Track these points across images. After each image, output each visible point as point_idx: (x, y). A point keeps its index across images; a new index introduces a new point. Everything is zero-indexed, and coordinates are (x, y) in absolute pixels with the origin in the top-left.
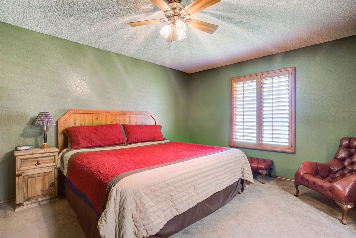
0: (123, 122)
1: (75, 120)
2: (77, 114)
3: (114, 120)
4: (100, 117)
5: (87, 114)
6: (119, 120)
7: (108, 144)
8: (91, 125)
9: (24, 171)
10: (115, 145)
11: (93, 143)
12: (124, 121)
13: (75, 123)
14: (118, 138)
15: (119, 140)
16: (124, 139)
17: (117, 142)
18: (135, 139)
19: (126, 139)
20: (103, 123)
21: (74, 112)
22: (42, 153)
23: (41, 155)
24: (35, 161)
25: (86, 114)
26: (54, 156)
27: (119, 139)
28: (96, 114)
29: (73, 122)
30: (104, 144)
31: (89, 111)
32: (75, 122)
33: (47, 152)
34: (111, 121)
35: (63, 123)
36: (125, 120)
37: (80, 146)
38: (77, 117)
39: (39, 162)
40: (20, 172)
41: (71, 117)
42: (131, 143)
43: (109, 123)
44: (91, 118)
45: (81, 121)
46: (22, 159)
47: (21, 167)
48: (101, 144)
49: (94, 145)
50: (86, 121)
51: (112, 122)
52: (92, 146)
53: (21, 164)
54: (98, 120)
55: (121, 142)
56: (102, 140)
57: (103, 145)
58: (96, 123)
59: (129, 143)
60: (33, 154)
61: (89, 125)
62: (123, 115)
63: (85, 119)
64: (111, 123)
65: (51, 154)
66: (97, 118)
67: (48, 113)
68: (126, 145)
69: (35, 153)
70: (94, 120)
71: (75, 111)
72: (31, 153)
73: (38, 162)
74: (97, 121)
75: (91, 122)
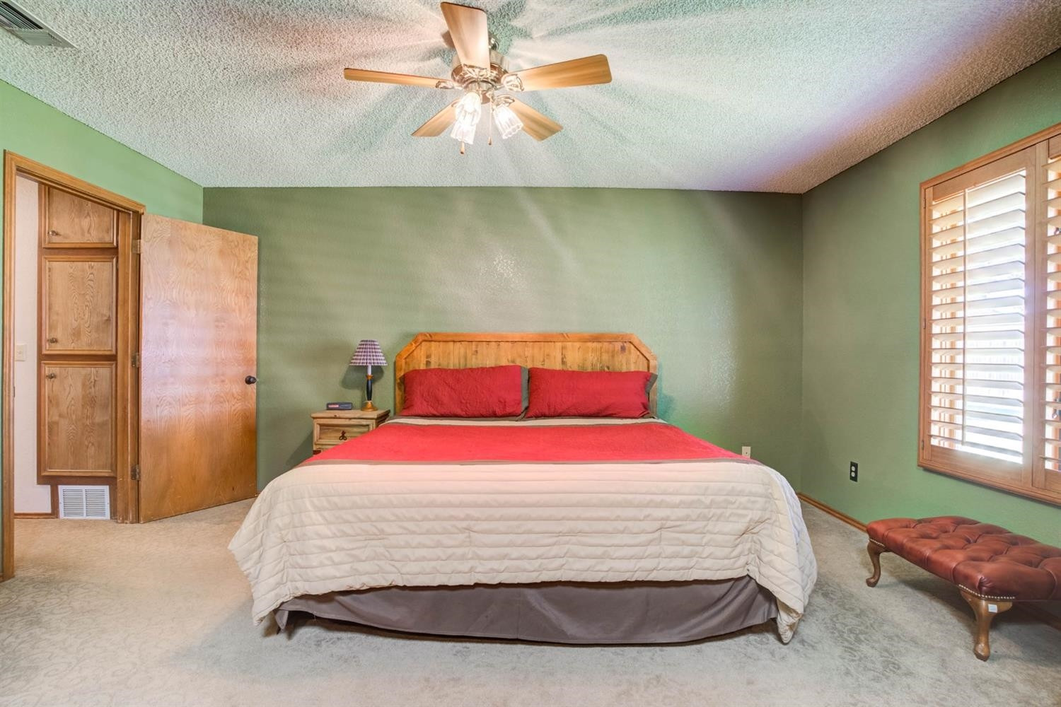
0: (544, 361)
1: (428, 356)
2: (433, 343)
3: (520, 356)
4: (483, 348)
5: (454, 341)
6: (533, 357)
7: (476, 413)
8: (462, 367)
9: (324, 447)
10: (494, 418)
11: (439, 408)
12: (546, 361)
13: (428, 363)
14: (501, 400)
15: (505, 405)
16: (519, 403)
17: (498, 411)
18: (549, 406)
19: (525, 404)
20: (490, 362)
21: (426, 338)
22: (350, 419)
23: (347, 422)
24: (337, 431)
25: (452, 343)
26: (368, 425)
27: (505, 402)
28: (474, 343)
29: (424, 360)
30: (466, 411)
31: (456, 335)
32: (429, 360)
33: (356, 416)
34: (510, 359)
35: (406, 363)
36: (548, 355)
37: (413, 412)
38: (433, 348)
39: (345, 435)
40: (318, 447)
41: (421, 349)
42: (537, 417)
43: (504, 362)
44: (462, 351)
45: (441, 359)
46: (321, 425)
47: (320, 438)
48: (459, 411)
49: (443, 411)
50: (452, 357)
51: (513, 362)
52: (438, 414)
53: (320, 433)
54: (479, 356)
55: (509, 410)
56: (461, 402)
57: (462, 414)
58: (474, 363)
59: (529, 415)
60: (335, 417)
61: (457, 367)
62: (543, 343)
63: (449, 354)
64: (512, 364)
65: (364, 422)
66: (477, 352)
67: (373, 341)
68: (521, 420)
69: (338, 416)
70: (469, 355)
71: (426, 336)
72: (333, 416)
73: (344, 433)
74: (476, 359)
75: (462, 361)
